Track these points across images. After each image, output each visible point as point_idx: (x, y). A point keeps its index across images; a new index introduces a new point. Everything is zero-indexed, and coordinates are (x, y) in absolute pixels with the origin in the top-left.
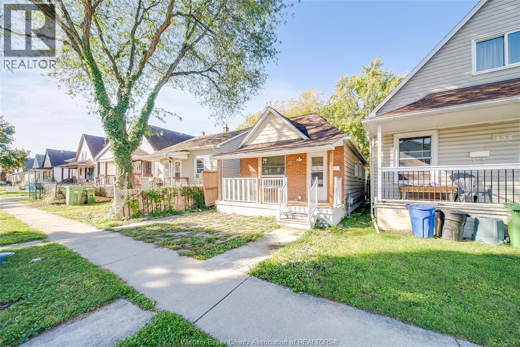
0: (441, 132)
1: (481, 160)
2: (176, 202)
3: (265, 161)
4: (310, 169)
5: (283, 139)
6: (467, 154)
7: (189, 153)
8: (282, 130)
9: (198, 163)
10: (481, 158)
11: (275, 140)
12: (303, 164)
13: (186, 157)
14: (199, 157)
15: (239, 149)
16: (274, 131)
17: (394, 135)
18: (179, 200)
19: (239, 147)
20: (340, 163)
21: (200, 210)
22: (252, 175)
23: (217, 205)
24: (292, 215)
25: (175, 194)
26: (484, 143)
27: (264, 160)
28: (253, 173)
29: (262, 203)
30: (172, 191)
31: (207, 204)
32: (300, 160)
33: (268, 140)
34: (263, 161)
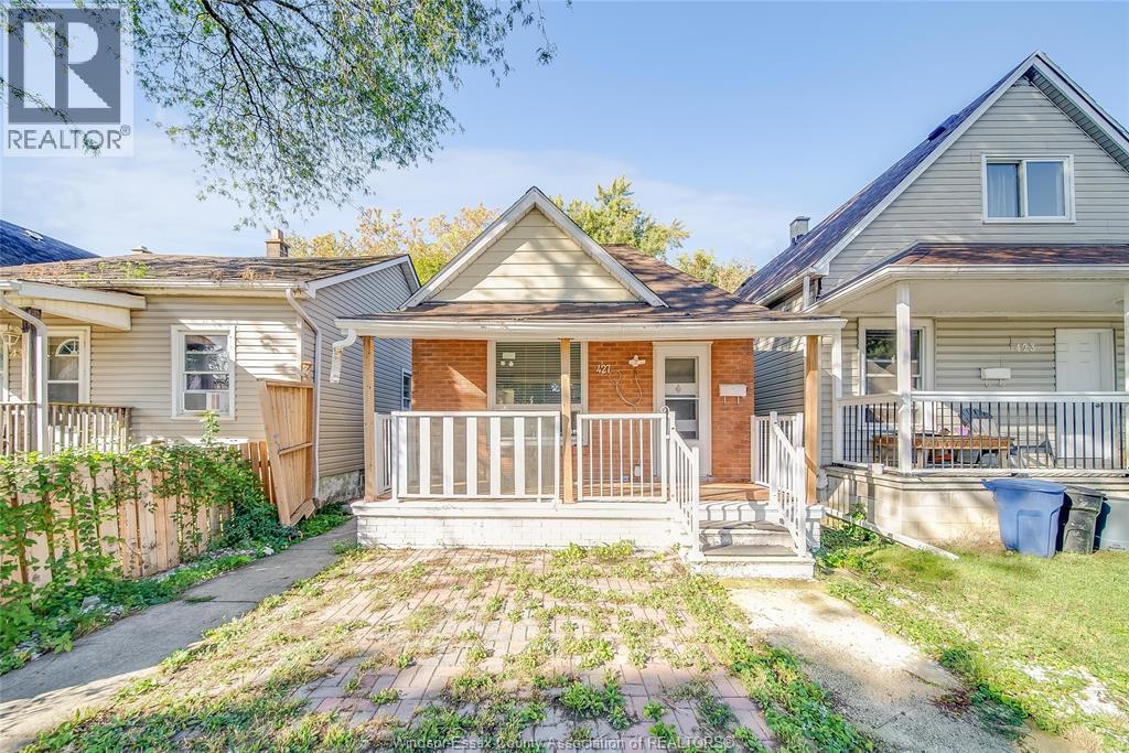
0: (940, 325)
1: (998, 384)
2: (129, 532)
3: (507, 361)
4: (661, 389)
5: (580, 297)
6: (976, 373)
7: (139, 303)
8: (575, 270)
9: (190, 347)
10: (997, 382)
11: (554, 296)
12: (646, 374)
13: (121, 321)
14: (198, 326)
15: (409, 309)
16: (547, 270)
17: (860, 321)
18: (148, 519)
19: (413, 304)
20: (745, 377)
21: (269, 551)
22: (464, 402)
23: (361, 522)
24: (722, 535)
25: (123, 489)
26: (1000, 353)
27: (506, 355)
28: (471, 397)
29: (576, 500)
30: (105, 478)
31: (287, 521)
32: (635, 362)
33: (528, 296)
34: (499, 358)
